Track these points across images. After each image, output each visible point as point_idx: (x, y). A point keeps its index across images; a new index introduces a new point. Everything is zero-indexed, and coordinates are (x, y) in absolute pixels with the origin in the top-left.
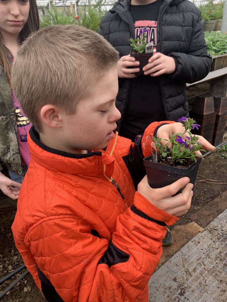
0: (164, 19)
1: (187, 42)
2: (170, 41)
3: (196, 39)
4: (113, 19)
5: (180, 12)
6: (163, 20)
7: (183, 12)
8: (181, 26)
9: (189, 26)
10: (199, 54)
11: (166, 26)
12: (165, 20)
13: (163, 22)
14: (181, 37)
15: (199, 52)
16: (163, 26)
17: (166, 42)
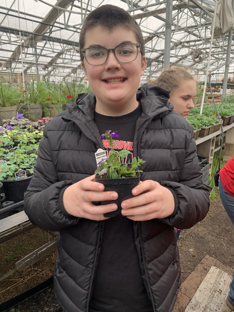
0: (144, 140)
1: (178, 171)
2: (153, 171)
3: (189, 164)
4: (67, 129)
5: (166, 128)
6: (142, 141)
7: (170, 127)
8: (170, 149)
9: (180, 148)
10: (194, 185)
11: (147, 149)
12: (146, 141)
13: (142, 145)
14: (171, 164)
15: (195, 182)
16: (143, 150)
17: (147, 173)
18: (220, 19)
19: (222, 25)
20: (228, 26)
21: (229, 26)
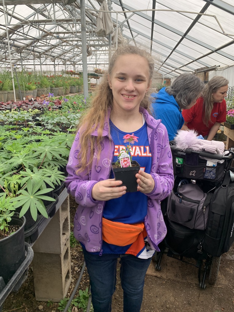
18: (103, 23)
19: (105, 28)
20: (109, 29)
21: (111, 30)
